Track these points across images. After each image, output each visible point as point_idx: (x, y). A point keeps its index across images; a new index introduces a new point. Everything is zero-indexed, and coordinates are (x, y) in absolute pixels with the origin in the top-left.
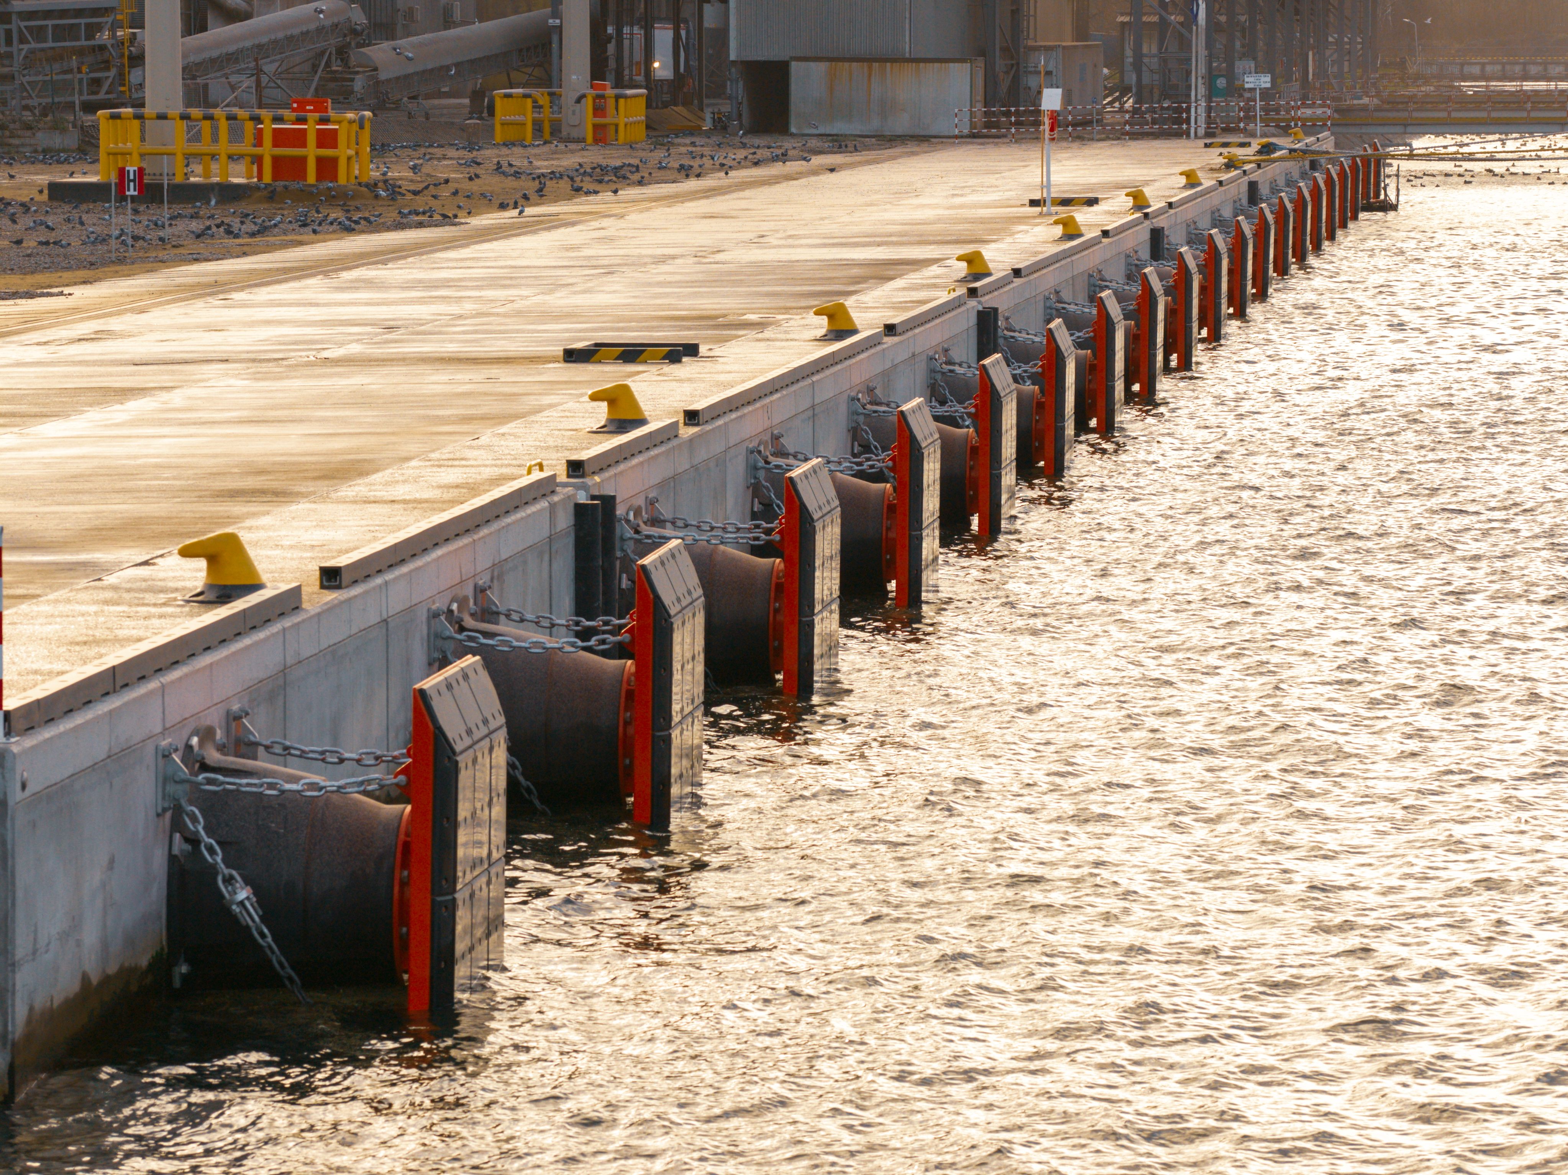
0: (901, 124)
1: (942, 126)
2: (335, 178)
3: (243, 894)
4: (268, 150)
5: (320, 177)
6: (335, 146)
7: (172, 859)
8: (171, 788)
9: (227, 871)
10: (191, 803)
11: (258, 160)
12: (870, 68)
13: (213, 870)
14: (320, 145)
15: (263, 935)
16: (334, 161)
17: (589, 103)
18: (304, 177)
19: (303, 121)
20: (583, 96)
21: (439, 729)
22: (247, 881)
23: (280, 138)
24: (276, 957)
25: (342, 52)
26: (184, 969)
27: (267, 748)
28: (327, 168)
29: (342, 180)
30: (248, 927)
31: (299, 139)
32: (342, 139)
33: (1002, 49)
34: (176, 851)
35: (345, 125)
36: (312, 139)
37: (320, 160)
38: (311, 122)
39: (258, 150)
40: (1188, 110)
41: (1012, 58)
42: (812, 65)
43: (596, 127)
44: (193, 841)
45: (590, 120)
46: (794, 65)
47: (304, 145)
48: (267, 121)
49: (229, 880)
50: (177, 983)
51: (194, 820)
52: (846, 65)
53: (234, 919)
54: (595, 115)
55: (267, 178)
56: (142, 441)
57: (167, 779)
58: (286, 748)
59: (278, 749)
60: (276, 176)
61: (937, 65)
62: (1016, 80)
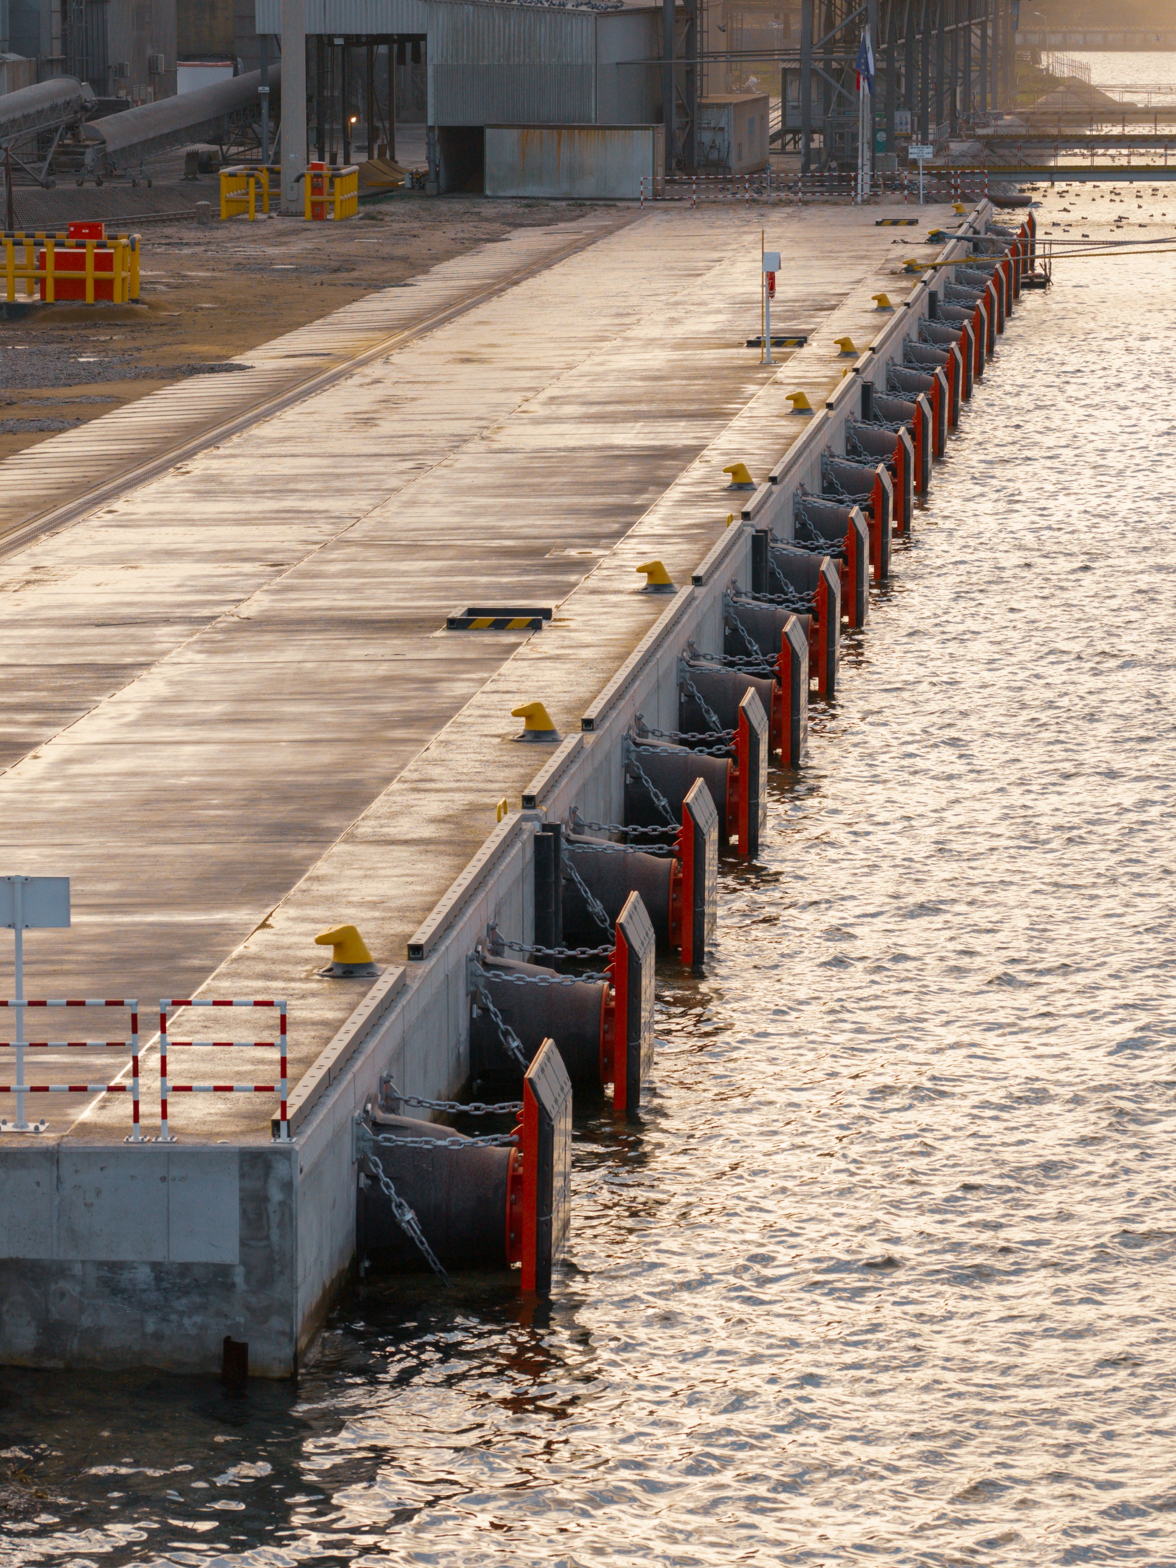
0: (587, 187)
1: (626, 190)
2: (110, 297)
3: (409, 1215)
4: (50, 273)
5: (98, 296)
6: (111, 269)
7: (359, 1190)
8: (362, 1144)
9: (398, 1200)
10: (374, 1154)
11: (42, 281)
12: (559, 135)
13: (389, 1200)
14: (98, 267)
15: (422, 1243)
16: (110, 283)
17: (307, 182)
18: (83, 297)
19: (83, 246)
20: (302, 176)
21: (542, 1105)
22: (411, 1206)
23: (62, 261)
24: (431, 1257)
25: (72, 128)
26: (367, 1264)
27: (406, 1102)
28: (104, 289)
29: (118, 299)
30: (412, 1239)
31: (78, 262)
32: (117, 262)
33: (679, 107)
34: (362, 1185)
35: (120, 249)
36: (90, 262)
37: (98, 283)
38: (89, 246)
39: (41, 273)
40: (855, 179)
41: (687, 116)
42: (506, 132)
43: (314, 204)
44: (374, 1178)
45: (308, 198)
46: (488, 132)
47: (82, 267)
48: (50, 246)
49: (400, 1206)
50: (362, 1273)
51: (376, 1165)
52: (538, 131)
53: (403, 1232)
54: (313, 194)
55: (50, 298)
56: (170, 750)
57: (359, 1138)
58: (419, 1102)
59: (413, 1102)
60: (58, 297)
61: (622, 132)
62: (691, 135)
